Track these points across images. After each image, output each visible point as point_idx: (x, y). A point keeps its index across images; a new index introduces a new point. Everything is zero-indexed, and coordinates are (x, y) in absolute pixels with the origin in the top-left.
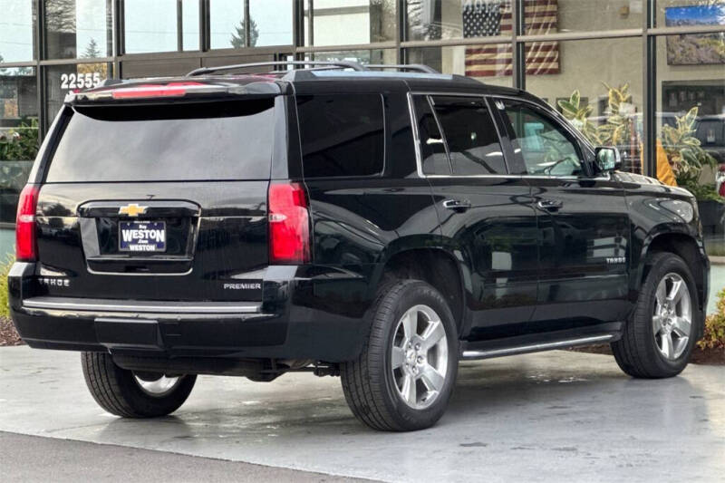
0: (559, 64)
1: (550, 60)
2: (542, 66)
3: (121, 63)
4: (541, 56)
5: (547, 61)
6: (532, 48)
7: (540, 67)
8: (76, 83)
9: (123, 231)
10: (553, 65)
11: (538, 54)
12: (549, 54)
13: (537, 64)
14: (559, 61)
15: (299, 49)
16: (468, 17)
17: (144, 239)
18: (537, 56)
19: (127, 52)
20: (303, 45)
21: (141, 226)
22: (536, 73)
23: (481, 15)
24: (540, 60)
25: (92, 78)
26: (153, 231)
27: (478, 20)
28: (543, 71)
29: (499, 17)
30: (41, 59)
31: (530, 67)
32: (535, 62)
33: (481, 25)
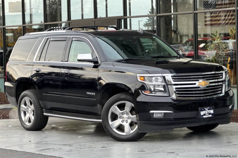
1: (234, 19)
3: (69, 23)
4: (231, 18)
5: (232, 20)
6: (227, 15)
7: (230, 22)
12: (233, 17)
13: (229, 21)
15: (125, 17)
16: (205, 5)
18: (229, 18)
19: (71, 19)
20: (127, 16)
22: (229, 24)
24: (230, 20)
27: (209, 6)
28: (231, 23)
29: (216, 5)
30: (45, 22)
31: (227, 22)
32: (229, 20)
33: (210, 8)
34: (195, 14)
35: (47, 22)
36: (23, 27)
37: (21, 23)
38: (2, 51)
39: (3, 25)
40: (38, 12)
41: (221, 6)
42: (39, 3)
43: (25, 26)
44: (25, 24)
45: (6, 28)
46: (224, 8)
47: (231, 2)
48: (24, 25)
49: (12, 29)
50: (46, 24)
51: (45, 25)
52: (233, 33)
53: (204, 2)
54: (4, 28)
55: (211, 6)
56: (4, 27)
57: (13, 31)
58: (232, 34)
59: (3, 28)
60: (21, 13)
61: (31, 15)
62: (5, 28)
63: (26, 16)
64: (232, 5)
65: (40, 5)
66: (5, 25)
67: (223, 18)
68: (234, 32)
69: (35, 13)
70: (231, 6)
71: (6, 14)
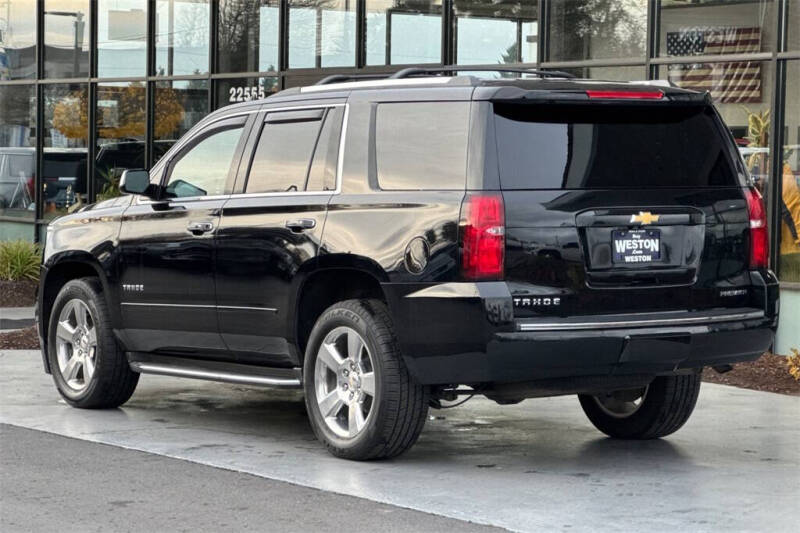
0: (761, 93)
1: (752, 88)
2: (744, 94)
3: (283, 78)
4: (744, 84)
5: (747, 89)
6: (735, 76)
7: (742, 96)
8: (243, 96)
9: (616, 242)
10: (754, 94)
11: (740, 83)
12: (751, 83)
13: (739, 92)
14: (760, 89)
16: (672, 45)
17: (638, 249)
18: (739, 84)
19: (291, 67)
21: (634, 236)
22: (738, 101)
23: (685, 44)
24: (742, 88)
25: (250, 92)
26: (647, 240)
27: (682, 47)
28: (744, 100)
29: (704, 44)
30: (212, 72)
31: (732, 94)
32: (738, 90)
33: (685, 52)
34: (652, 66)
35: (218, 72)
36: (150, 83)
37: (143, 73)
38: (85, 150)
39: (92, 76)
40: (188, 43)
41: (716, 49)
42: (195, 19)
43: (154, 82)
44: (155, 74)
45: (100, 84)
46: (725, 53)
47: (746, 38)
48: (152, 78)
49: (113, 89)
50: (216, 76)
51: (213, 80)
52: (759, 128)
53: (668, 34)
54: (94, 85)
55: (688, 48)
56: (94, 80)
57: (116, 93)
58: (756, 130)
59: (92, 84)
60: (144, 44)
61: (171, 51)
62: (96, 83)
63: (158, 53)
64: (749, 47)
65: (196, 23)
66: (97, 76)
67: (721, 83)
68: (763, 124)
69: (181, 47)
70: (748, 49)
71: (100, 46)
